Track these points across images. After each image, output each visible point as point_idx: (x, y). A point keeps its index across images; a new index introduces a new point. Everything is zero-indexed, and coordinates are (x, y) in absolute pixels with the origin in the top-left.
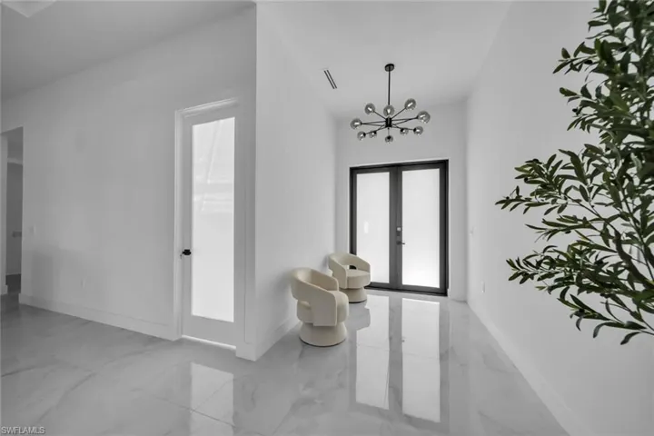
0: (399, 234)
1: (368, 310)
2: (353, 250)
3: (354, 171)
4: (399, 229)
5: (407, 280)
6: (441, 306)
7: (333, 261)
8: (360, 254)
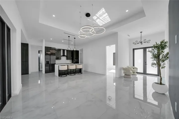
0: (146, 62)
1: (137, 77)
2: (134, 65)
3: (134, 50)
4: (146, 61)
5: (148, 72)
6: (158, 78)
7: (129, 67)
8: (135, 66)
